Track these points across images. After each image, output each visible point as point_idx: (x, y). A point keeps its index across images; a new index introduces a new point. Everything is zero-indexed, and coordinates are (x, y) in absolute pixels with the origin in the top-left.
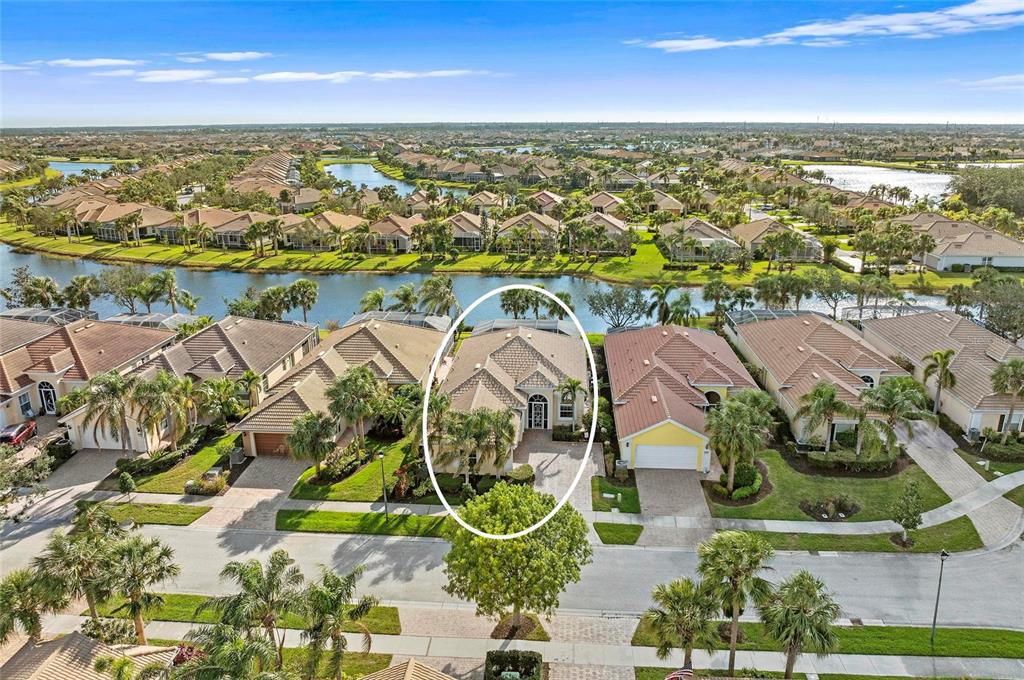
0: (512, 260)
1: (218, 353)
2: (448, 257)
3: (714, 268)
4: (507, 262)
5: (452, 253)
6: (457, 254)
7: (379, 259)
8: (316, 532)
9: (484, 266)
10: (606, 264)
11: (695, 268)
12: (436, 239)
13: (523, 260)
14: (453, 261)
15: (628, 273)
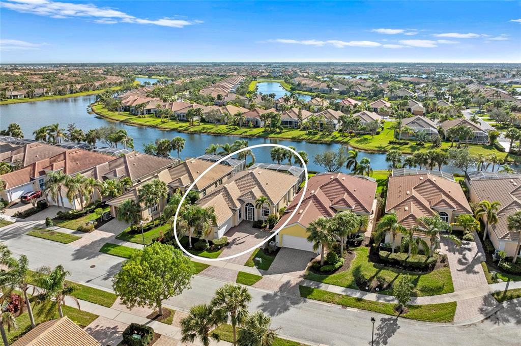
0: (310, 133)
1: (119, 168)
2: (278, 130)
3: (418, 145)
4: (307, 135)
5: (280, 129)
6: (283, 129)
7: (245, 130)
8: (113, 255)
9: (294, 136)
10: (359, 139)
11: (407, 144)
12: (272, 121)
13: (315, 134)
14: (280, 133)
15: (367, 144)
